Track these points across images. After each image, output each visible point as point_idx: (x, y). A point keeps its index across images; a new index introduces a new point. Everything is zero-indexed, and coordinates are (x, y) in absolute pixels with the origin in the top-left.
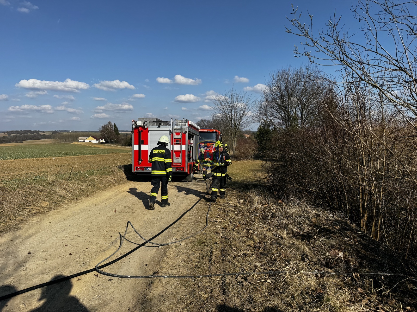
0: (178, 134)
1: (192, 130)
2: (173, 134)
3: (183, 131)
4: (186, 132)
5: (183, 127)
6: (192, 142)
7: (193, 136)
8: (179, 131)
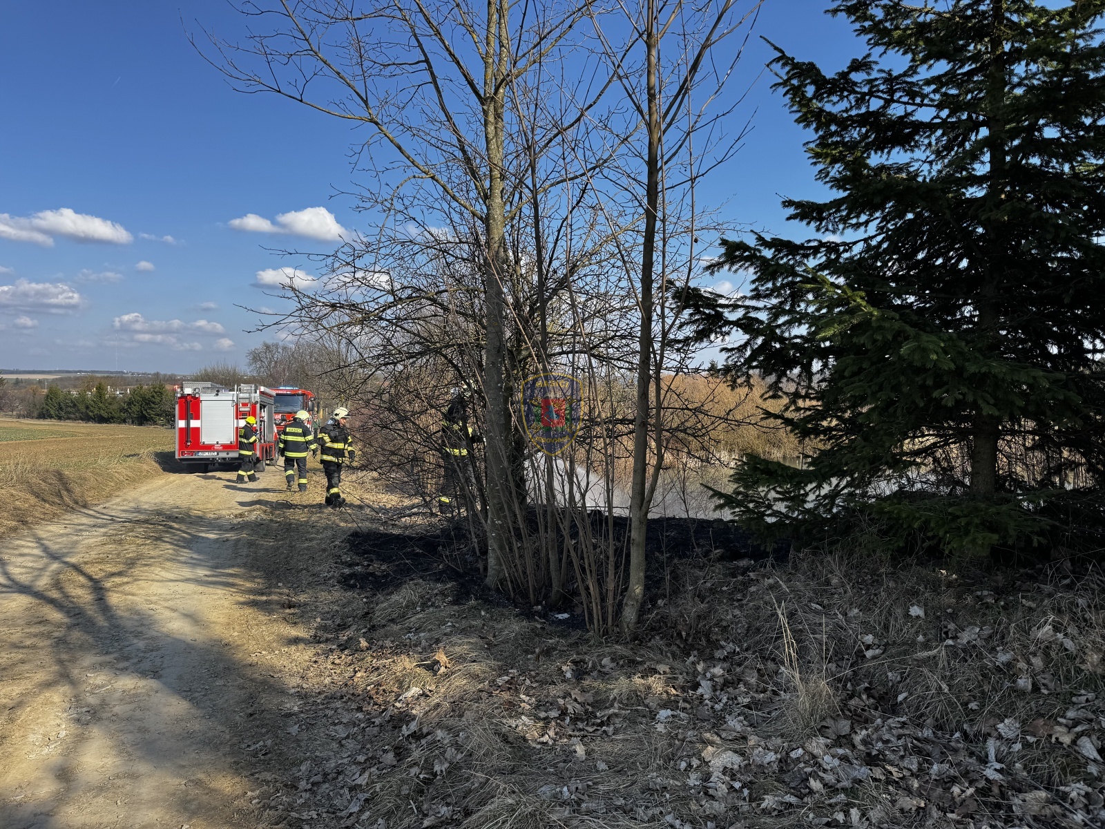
0: (245, 405)
1: (265, 399)
2: (237, 405)
3: (253, 401)
4: (257, 402)
5: (253, 395)
6: (263, 414)
7: (265, 407)
8: (247, 401)
